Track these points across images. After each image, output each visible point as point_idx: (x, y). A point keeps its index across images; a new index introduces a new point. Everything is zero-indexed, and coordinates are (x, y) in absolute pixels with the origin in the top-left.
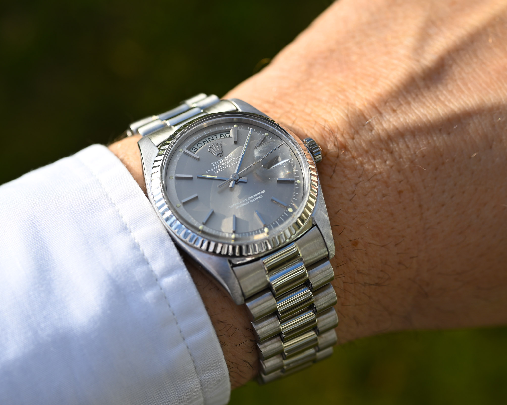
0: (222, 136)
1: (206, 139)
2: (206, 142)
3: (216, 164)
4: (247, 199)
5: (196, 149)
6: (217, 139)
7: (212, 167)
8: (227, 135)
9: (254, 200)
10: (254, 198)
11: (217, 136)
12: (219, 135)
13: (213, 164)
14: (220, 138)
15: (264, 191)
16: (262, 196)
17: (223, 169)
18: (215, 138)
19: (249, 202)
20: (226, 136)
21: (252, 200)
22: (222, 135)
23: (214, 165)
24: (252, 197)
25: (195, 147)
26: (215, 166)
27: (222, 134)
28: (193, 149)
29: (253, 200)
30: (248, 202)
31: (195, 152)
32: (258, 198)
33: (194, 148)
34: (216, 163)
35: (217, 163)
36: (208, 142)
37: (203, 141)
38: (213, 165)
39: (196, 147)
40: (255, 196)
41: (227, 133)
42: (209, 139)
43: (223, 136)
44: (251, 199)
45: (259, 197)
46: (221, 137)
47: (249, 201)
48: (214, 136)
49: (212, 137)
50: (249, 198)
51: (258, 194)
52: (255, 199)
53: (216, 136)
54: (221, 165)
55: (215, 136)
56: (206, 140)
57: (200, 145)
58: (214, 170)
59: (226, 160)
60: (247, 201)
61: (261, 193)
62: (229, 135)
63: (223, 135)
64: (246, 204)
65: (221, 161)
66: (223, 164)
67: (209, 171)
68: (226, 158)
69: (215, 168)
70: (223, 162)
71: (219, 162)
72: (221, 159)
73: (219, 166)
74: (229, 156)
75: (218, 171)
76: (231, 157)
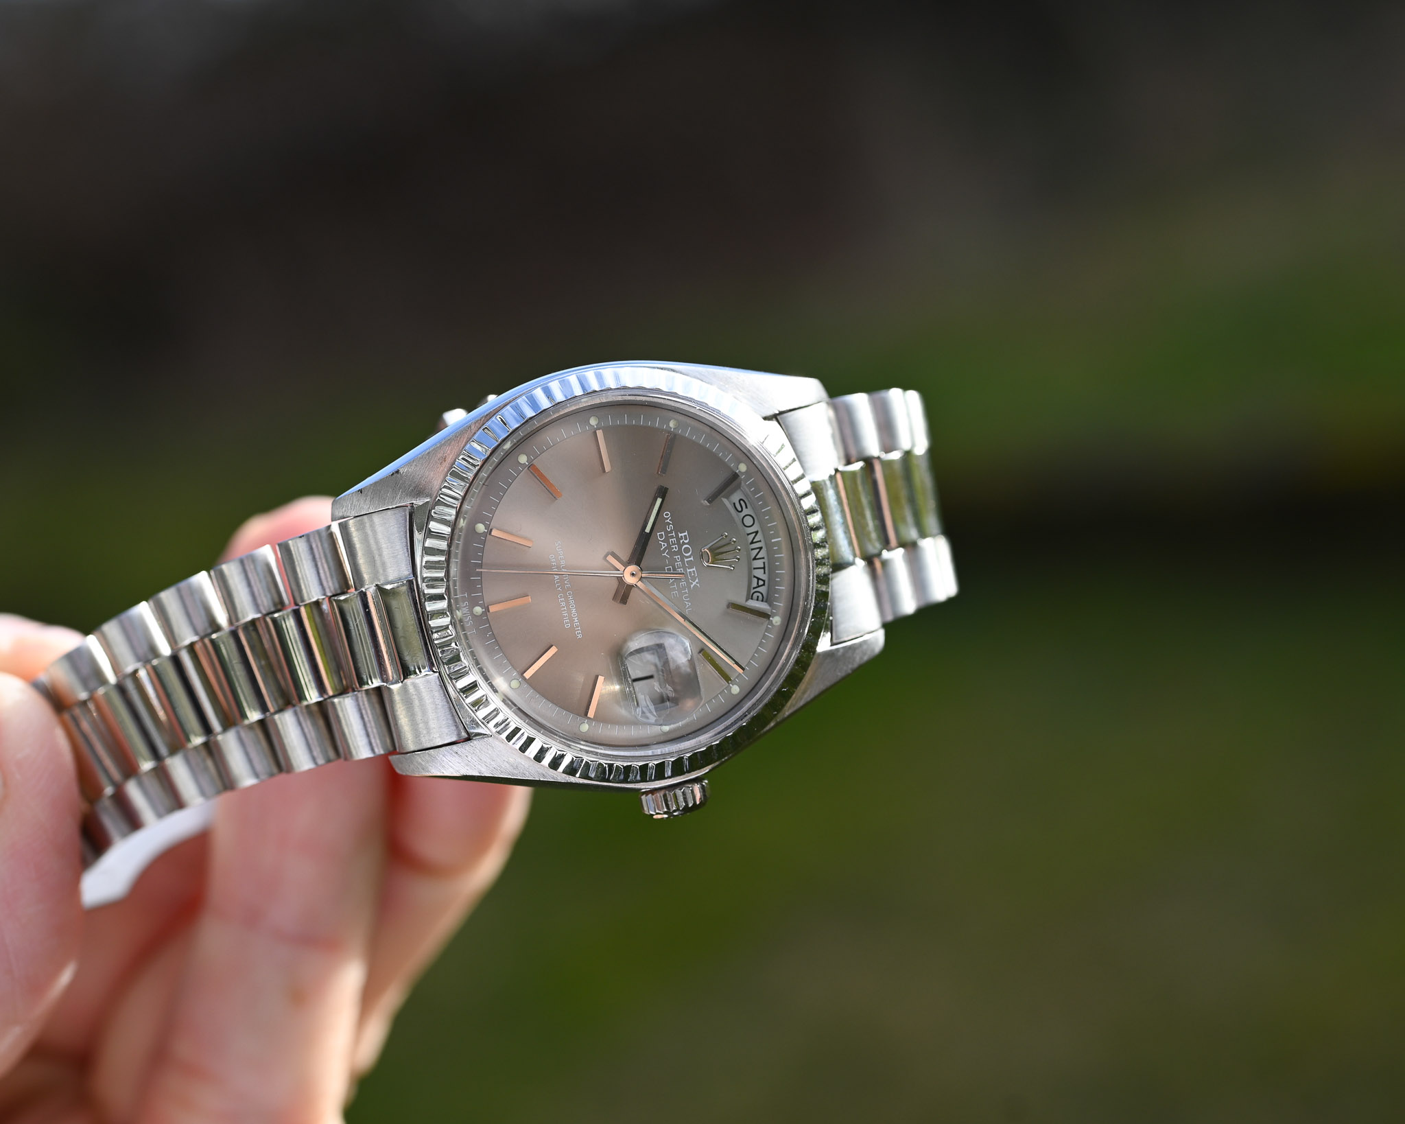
0: (760, 581)
1: (760, 541)
2: (754, 538)
3: (681, 541)
4: (568, 589)
5: (740, 509)
7: (678, 529)
8: (758, 597)
9: (563, 603)
11: (763, 570)
12: (765, 577)
13: (686, 533)
14: (755, 577)
16: (567, 625)
17: (665, 554)
18: (759, 563)
19: (560, 592)
20: (756, 592)
21: (563, 599)
22: (761, 583)
23: (681, 536)
25: (746, 507)
26: (678, 539)
27: (764, 585)
28: (742, 502)
29: (563, 601)
30: (560, 589)
31: (734, 504)
32: (564, 616)
33: (745, 503)
34: (687, 542)
35: (684, 543)
37: (757, 532)
38: (683, 535)
39: (745, 512)
41: (765, 597)
43: (759, 586)
44: (566, 597)
45: (566, 620)
46: (758, 579)
47: (564, 591)
48: (764, 563)
49: (763, 558)
50: (570, 594)
51: (575, 620)
52: (563, 607)
54: (676, 553)
55: (762, 566)
57: (749, 521)
58: (667, 533)
59: (688, 571)
60: (563, 587)
61: (577, 627)
62: (757, 600)
63: (761, 586)
65: (687, 557)
66: (678, 558)
67: (667, 519)
68: (694, 571)
69: (672, 537)
70: (682, 561)
71: (687, 550)
72: (692, 559)
73: (675, 548)
74: (697, 580)
75: (661, 541)
76: (692, 584)
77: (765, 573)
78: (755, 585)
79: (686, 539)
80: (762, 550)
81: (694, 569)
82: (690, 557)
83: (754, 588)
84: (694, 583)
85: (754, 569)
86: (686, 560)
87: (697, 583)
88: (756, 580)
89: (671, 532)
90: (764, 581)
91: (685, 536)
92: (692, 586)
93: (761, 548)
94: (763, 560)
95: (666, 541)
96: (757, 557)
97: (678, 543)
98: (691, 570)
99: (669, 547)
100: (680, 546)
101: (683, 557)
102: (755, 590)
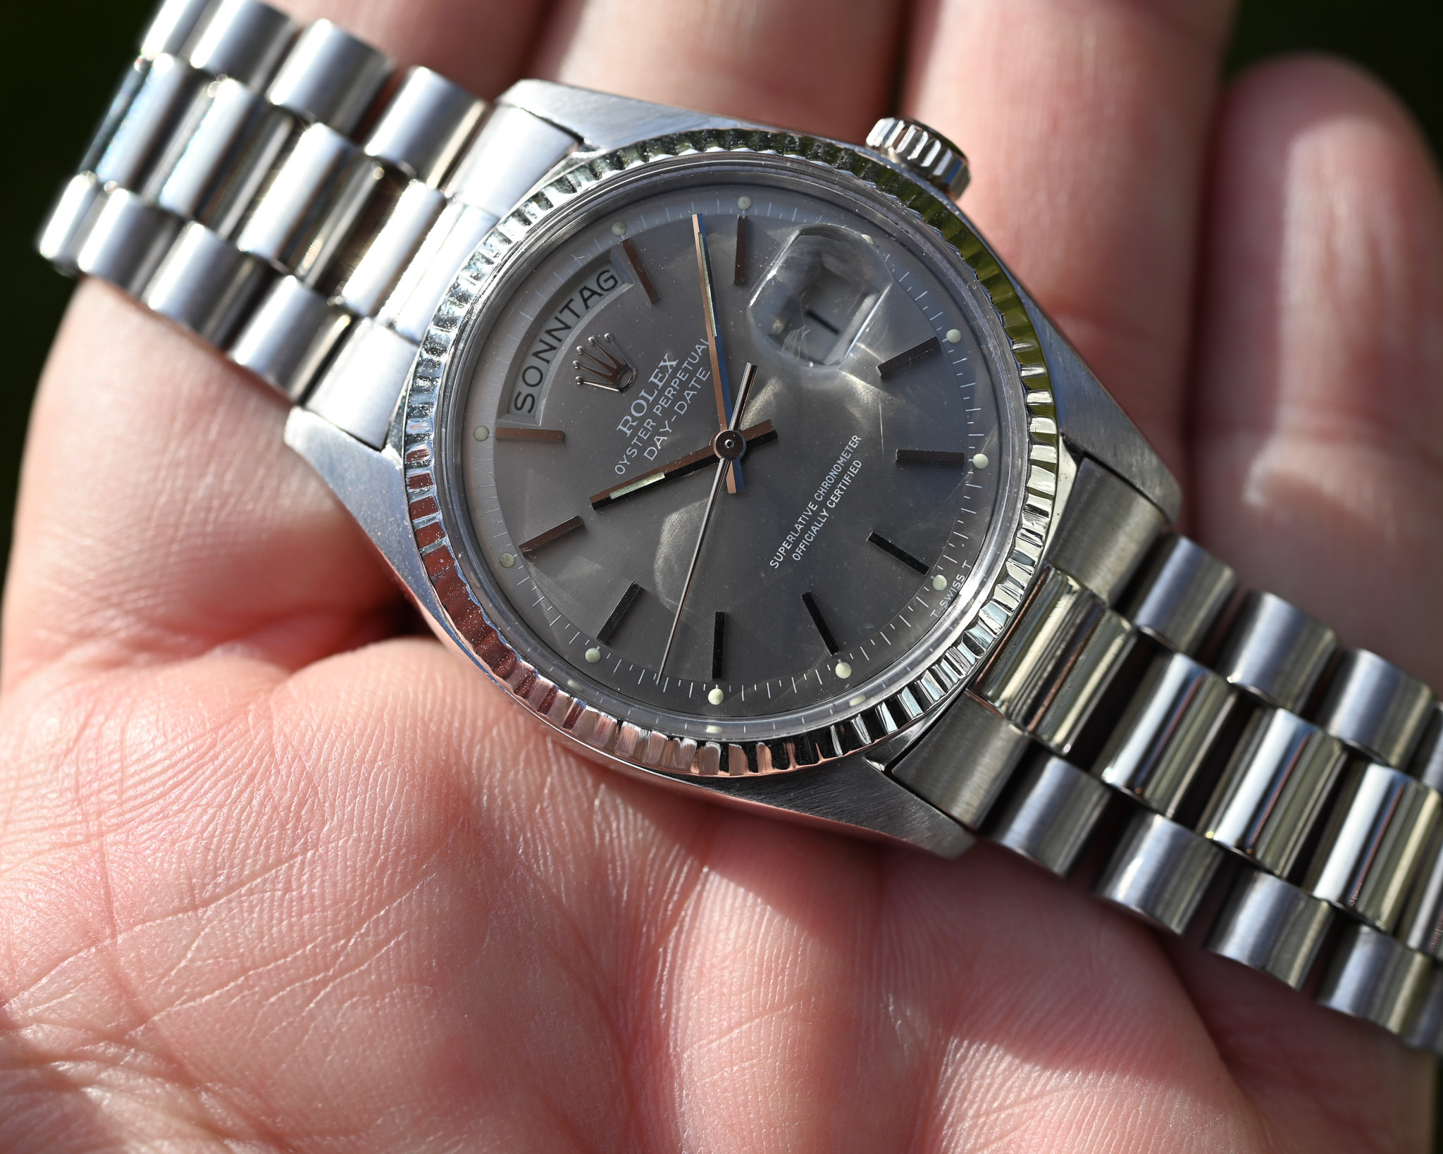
0: (590, 293)
1: (541, 341)
2: (546, 351)
3: (634, 424)
4: (815, 502)
5: (529, 399)
6: (578, 316)
7: (625, 441)
8: (606, 281)
9: (838, 492)
10: (833, 487)
11: (570, 306)
12: (579, 296)
13: (620, 427)
14: (587, 307)
15: (856, 439)
16: (858, 464)
17: (667, 429)
19: (828, 509)
20: (603, 289)
21: (833, 497)
22: (587, 294)
23: (629, 429)
24: (826, 485)
25: (520, 394)
26: (635, 430)
27: (585, 288)
28: (519, 405)
29: (837, 496)
30: (825, 512)
31: (530, 411)
32: (851, 478)
33: (516, 400)
34: (629, 418)
35: (634, 419)
36: (553, 348)
37: (536, 354)
38: (625, 430)
39: (526, 390)
40: (833, 473)
41: (599, 272)
42: (549, 332)
43: (594, 293)
44: (827, 497)
45: (853, 471)
46: (585, 301)
47: (822, 504)
48: (561, 312)
49: (558, 319)
50: (819, 494)
51: (841, 461)
52: (841, 489)
53: (567, 306)
54: (654, 417)
55: (566, 310)
56: (542, 344)
57: (532, 376)
58: (641, 450)
59: (660, 384)
60: (820, 510)
61: (848, 452)
62: (612, 277)
63: (591, 290)
64: (820, 522)
65: (646, 400)
66: (657, 410)
67: (624, 465)
68: (655, 377)
69: (640, 439)
70: (656, 401)
71: (639, 408)
72: (643, 393)
73: (648, 424)
74: (662, 364)
75: (657, 448)
76: (671, 366)
77: (571, 300)
78: (596, 297)
79: (627, 421)
81: (652, 379)
82: (643, 398)
83: (600, 295)
84: (668, 364)
86: (651, 399)
87: (665, 361)
88: (589, 302)
89: (635, 446)
90: (581, 292)
91: (624, 425)
92: (674, 363)
94: (560, 316)
95: (651, 442)
97: (640, 425)
98: (656, 381)
100: (642, 420)
101: (652, 405)
102: (599, 291)
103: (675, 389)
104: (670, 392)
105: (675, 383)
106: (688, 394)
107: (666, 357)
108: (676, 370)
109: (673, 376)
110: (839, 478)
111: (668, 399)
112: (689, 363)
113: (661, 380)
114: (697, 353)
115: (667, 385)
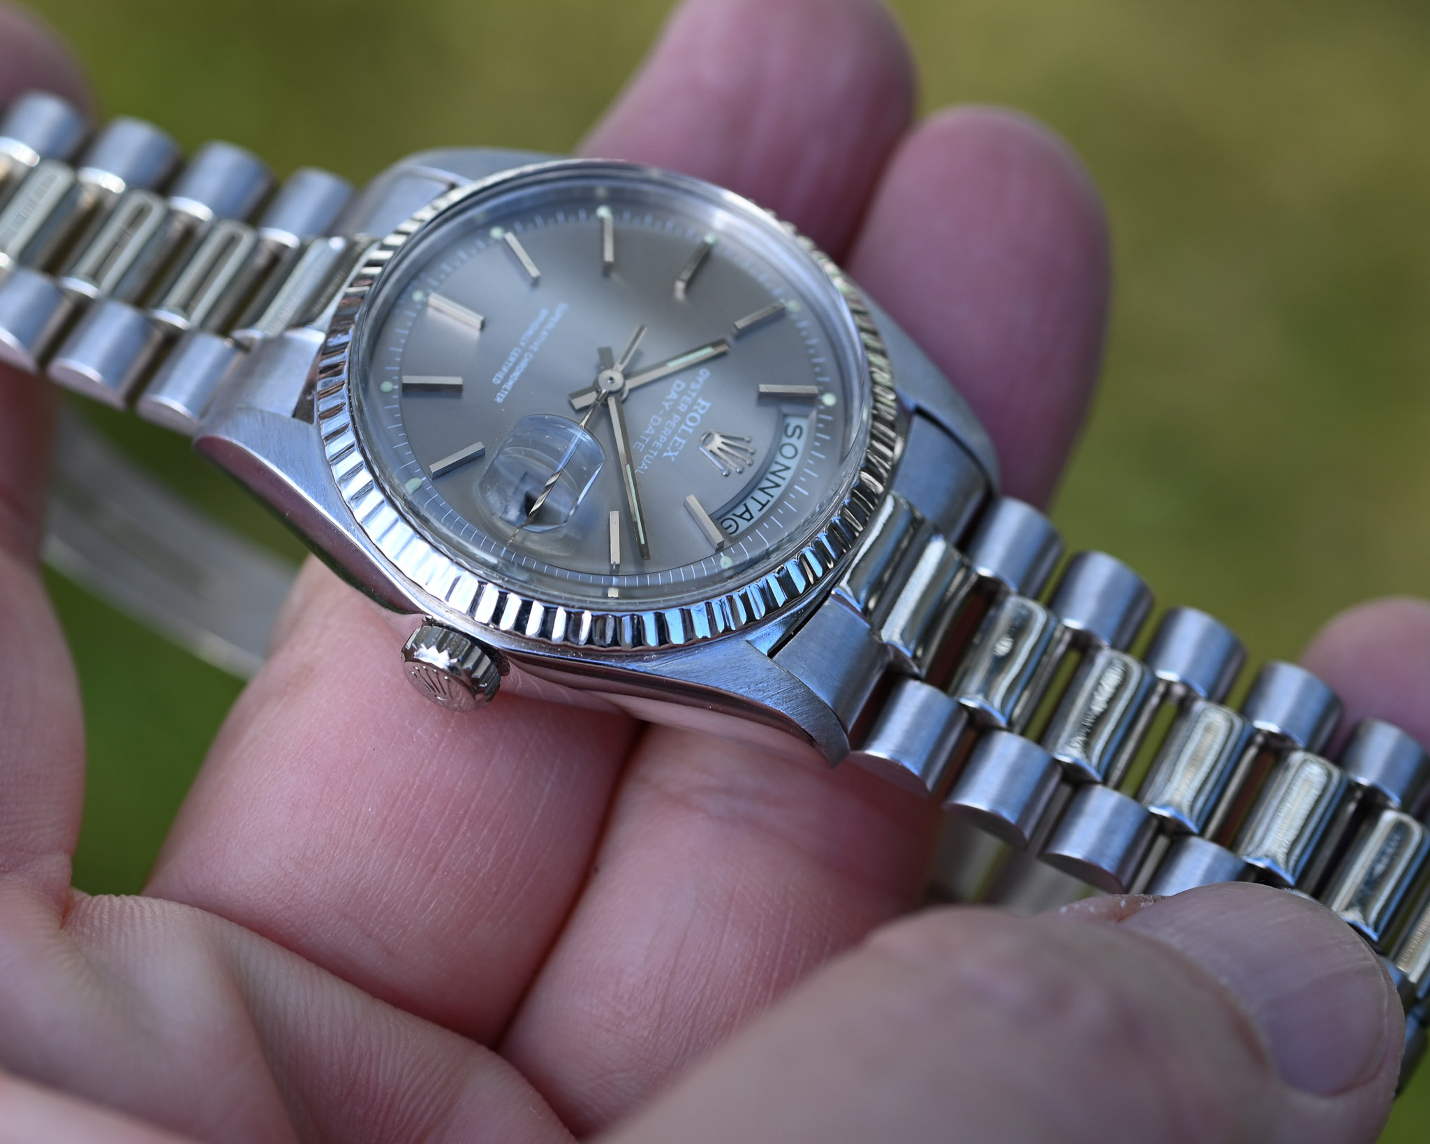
0: (744, 516)
1: (784, 479)
2: (780, 471)
4: (532, 352)
5: (789, 434)
7: (703, 394)
8: (731, 526)
9: (512, 359)
10: (515, 364)
11: (761, 506)
12: (757, 515)
13: (708, 406)
14: (745, 505)
16: (496, 381)
18: (762, 497)
20: (732, 519)
21: (516, 355)
22: (747, 516)
24: (523, 366)
25: (799, 438)
26: (695, 402)
27: (749, 520)
28: (800, 428)
29: (514, 356)
30: (523, 344)
32: (501, 371)
33: (802, 434)
35: (696, 411)
37: (788, 468)
39: (795, 441)
40: (517, 374)
43: (740, 516)
44: (521, 356)
45: (500, 375)
46: (747, 510)
47: (525, 350)
48: (768, 501)
49: (772, 496)
50: (528, 357)
51: (511, 383)
52: (510, 362)
53: (763, 506)
54: (678, 412)
55: (764, 503)
57: (790, 451)
58: (688, 387)
59: (676, 438)
60: (527, 346)
61: (506, 390)
63: (744, 519)
64: (528, 337)
65: (687, 425)
66: (677, 418)
67: (701, 377)
68: (681, 444)
69: (690, 396)
70: (679, 424)
71: (693, 419)
72: (691, 430)
73: (683, 407)
74: (676, 454)
76: (668, 452)
77: (760, 510)
78: (739, 512)
79: (702, 410)
80: (778, 489)
81: (684, 442)
82: (690, 427)
83: (735, 513)
84: (670, 454)
85: (752, 498)
86: (683, 428)
87: (674, 456)
88: (745, 508)
89: (693, 391)
90: (752, 517)
92: (665, 454)
93: (778, 485)
94: (769, 498)
95: (681, 394)
96: (766, 490)
97: (691, 406)
98: (680, 440)
99: (677, 402)
100: (690, 410)
101: (682, 421)
102: (734, 517)
103: (663, 434)
104: (667, 431)
105: (663, 439)
106: (651, 430)
107: (673, 459)
108: (664, 449)
109: (666, 445)
110: (512, 370)
111: (668, 426)
112: (652, 455)
113: (676, 441)
114: (645, 462)
115: (670, 438)
